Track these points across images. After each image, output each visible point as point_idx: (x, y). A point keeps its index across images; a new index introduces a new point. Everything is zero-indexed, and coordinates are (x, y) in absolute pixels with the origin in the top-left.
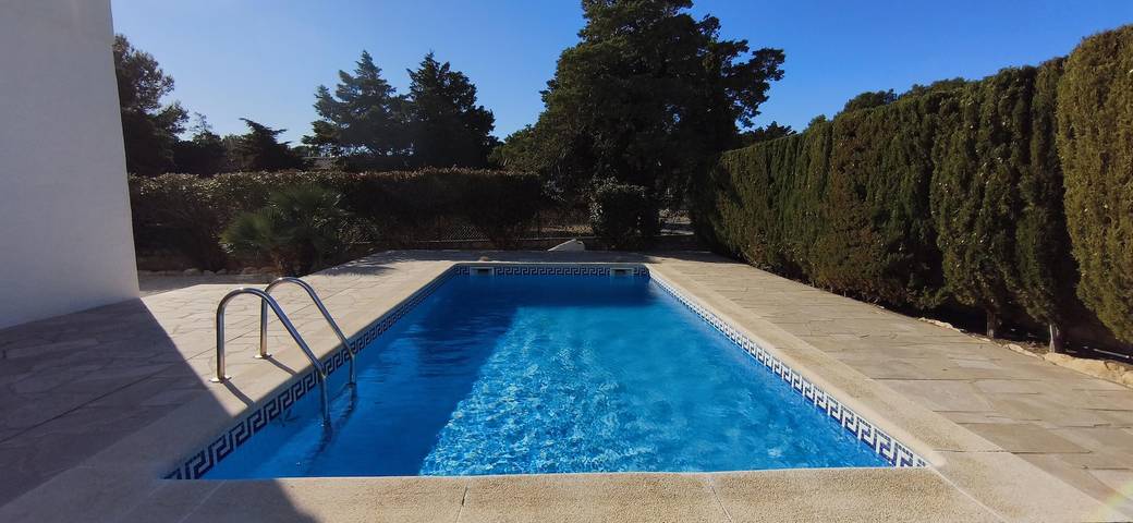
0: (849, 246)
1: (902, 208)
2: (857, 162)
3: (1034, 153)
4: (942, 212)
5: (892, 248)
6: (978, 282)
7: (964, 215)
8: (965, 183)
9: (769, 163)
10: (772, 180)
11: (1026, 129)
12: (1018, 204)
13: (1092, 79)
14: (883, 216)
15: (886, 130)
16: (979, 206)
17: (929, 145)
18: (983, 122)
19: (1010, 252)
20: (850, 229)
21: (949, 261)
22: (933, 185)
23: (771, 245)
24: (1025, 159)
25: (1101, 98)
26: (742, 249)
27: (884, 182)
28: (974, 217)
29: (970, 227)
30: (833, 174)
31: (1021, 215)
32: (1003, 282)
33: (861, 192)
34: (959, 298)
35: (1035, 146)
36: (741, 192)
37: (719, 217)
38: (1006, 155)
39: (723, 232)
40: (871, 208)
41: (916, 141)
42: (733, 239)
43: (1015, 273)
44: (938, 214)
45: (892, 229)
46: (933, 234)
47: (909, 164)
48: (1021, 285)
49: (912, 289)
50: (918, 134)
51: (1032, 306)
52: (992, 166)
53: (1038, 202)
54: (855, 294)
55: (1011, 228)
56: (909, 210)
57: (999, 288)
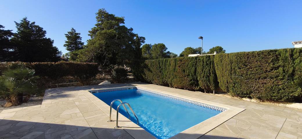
0: (182, 80)
1: (192, 74)
2: (183, 66)
3: (212, 67)
4: (199, 75)
5: (191, 80)
6: (205, 85)
7: (202, 75)
8: (202, 71)
9: (159, 63)
10: (160, 67)
11: (210, 64)
12: (210, 74)
13: (220, 59)
14: (189, 75)
15: (188, 61)
16: (205, 74)
17: (196, 64)
18: (204, 62)
19: (209, 81)
20: (182, 77)
21: (200, 82)
22: (197, 71)
23: (161, 80)
24: (210, 68)
25: (221, 62)
26: (152, 81)
27: (188, 69)
28: (204, 75)
29: (203, 77)
30: (177, 67)
31: (210, 75)
32: (208, 84)
33: (184, 71)
34: (202, 88)
35: (212, 66)
36: (151, 69)
37: (145, 74)
38: (208, 67)
39: (146, 78)
40: (186, 74)
41: (194, 64)
42: (149, 79)
43: (210, 83)
44: (198, 75)
45: (190, 77)
46: (197, 78)
47: (193, 67)
48: (211, 85)
49: (194, 87)
50: (194, 62)
51: (212, 88)
52: (206, 69)
53: (213, 74)
54: (183, 89)
55: (209, 77)
56: (193, 74)
57: (208, 86)
